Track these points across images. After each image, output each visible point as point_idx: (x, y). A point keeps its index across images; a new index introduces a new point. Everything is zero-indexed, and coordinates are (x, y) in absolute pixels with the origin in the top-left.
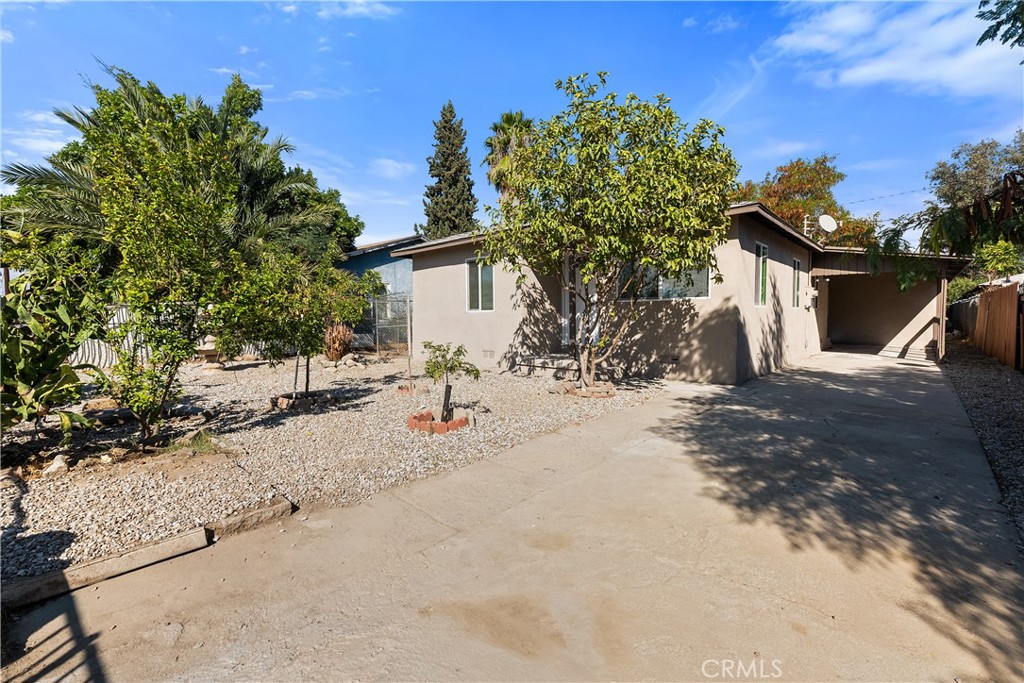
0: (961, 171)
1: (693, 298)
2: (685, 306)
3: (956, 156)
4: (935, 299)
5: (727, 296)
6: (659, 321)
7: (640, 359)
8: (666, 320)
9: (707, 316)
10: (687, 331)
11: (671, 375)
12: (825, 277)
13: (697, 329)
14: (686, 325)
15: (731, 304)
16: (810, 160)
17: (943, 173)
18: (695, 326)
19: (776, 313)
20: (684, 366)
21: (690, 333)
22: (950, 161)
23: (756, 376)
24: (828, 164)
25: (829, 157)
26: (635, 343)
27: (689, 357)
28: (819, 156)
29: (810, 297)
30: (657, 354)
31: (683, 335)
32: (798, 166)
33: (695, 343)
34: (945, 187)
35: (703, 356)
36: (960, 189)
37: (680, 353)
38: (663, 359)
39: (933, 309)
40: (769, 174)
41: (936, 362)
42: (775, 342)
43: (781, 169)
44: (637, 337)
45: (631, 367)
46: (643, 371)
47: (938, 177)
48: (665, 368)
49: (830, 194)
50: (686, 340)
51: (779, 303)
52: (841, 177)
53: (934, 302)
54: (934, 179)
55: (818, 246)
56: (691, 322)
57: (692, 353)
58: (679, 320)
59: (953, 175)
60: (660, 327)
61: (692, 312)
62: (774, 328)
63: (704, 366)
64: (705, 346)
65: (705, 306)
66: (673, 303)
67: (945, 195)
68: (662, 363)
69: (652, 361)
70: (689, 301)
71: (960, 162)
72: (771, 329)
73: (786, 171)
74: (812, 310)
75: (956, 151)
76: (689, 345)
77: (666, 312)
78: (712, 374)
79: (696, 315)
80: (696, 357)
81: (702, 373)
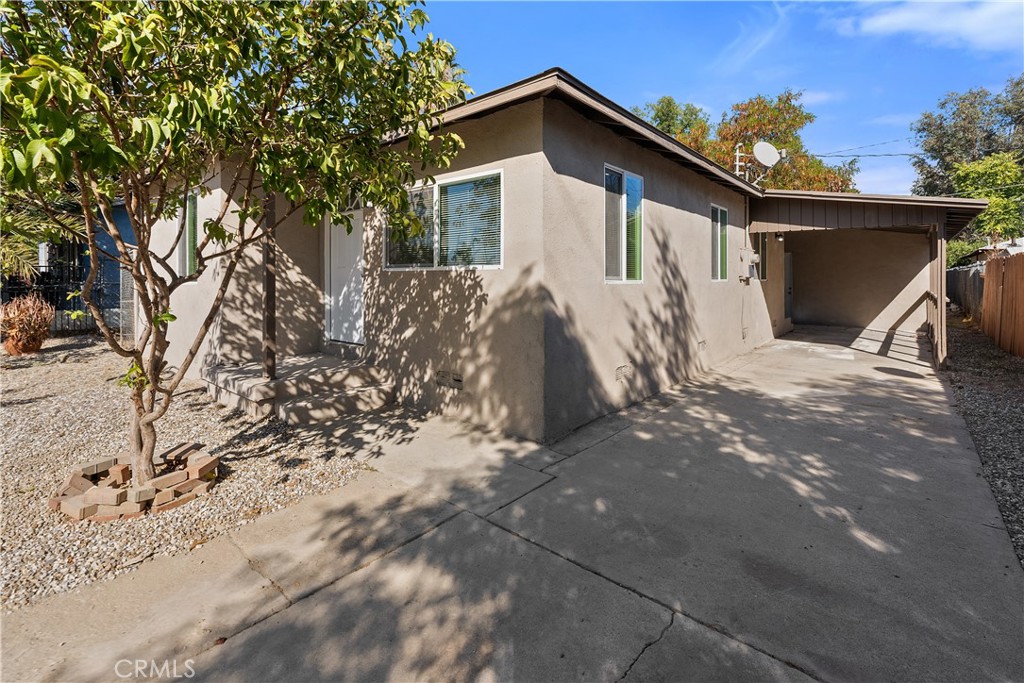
0: (949, 123)
1: (479, 267)
2: (469, 282)
3: (943, 105)
4: (928, 267)
5: (526, 264)
6: (434, 306)
7: (412, 373)
8: (445, 305)
9: (499, 304)
10: (472, 328)
11: (450, 411)
12: (777, 235)
13: (485, 326)
14: (471, 318)
15: (532, 282)
16: (773, 98)
17: (929, 125)
18: (483, 320)
19: (669, 290)
20: (468, 394)
21: (476, 333)
22: (937, 112)
23: (614, 410)
24: (793, 102)
25: (793, 93)
26: (405, 344)
27: (475, 378)
28: (782, 92)
29: (747, 263)
30: (434, 367)
31: (466, 335)
32: (760, 105)
33: (483, 350)
34: (932, 141)
35: (495, 379)
36: (948, 142)
37: (463, 369)
38: (442, 378)
39: (927, 279)
40: (725, 115)
41: (934, 366)
42: (670, 340)
43: (737, 107)
44: (408, 333)
45: (401, 385)
46: (416, 397)
47: (924, 129)
48: (444, 394)
49: (797, 138)
50: (471, 345)
51: (676, 272)
52: (809, 118)
53: (926, 270)
54: (919, 131)
55: (756, 189)
56: (478, 312)
57: (479, 370)
58: (461, 306)
59: (940, 127)
60: (436, 317)
61: (479, 293)
62: (666, 315)
63: (496, 398)
64: (498, 360)
65: (496, 280)
66: (453, 274)
67: (932, 149)
68: (439, 384)
69: (426, 379)
70: (473, 271)
71: (947, 113)
72: (656, 318)
73: (744, 110)
74: (756, 282)
75: (942, 100)
76: (475, 356)
77: (444, 291)
78: (508, 417)
79: (483, 298)
80: (485, 379)
81: (494, 411)
